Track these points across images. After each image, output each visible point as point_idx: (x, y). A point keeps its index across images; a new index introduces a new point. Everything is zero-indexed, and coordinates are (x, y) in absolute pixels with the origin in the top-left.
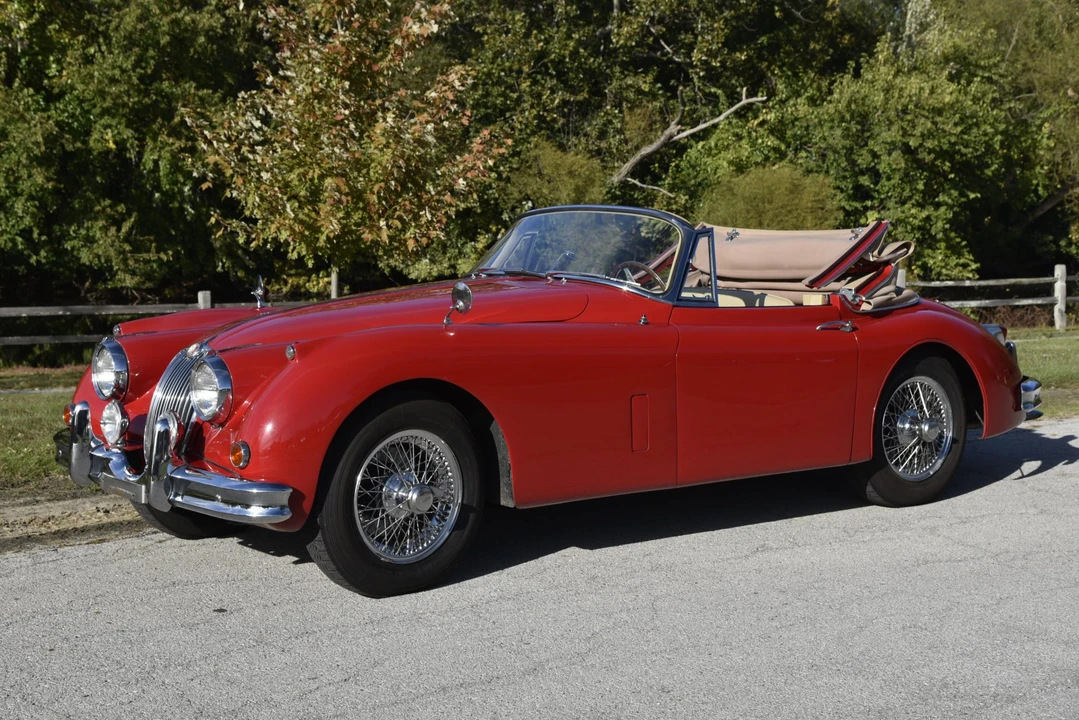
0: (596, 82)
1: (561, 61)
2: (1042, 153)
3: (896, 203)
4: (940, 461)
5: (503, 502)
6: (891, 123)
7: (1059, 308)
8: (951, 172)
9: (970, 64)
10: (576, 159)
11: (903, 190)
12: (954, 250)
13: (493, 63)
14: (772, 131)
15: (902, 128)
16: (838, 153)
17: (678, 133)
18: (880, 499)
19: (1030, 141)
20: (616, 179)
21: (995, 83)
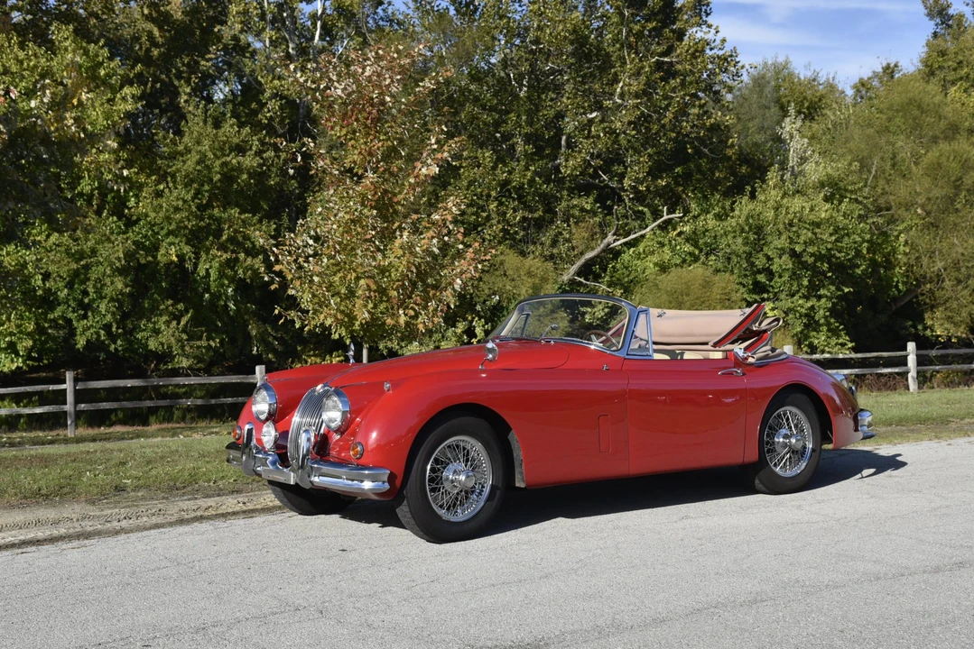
0: (549, 202)
1: (521, 187)
2: (900, 257)
3: (787, 295)
4: (805, 464)
5: (517, 485)
6: (780, 234)
7: (912, 374)
8: (829, 272)
9: (840, 188)
10: (533, 263)
11: (792, 285)
12: (834, 332)
13: (467, 190)
14: (687, 240)
15: (790, 238)
16: (740, 256)
17: (614, 242)
18: (764, 489)
19: (890, 248)
20: (566, 278)
21: (860, 203)
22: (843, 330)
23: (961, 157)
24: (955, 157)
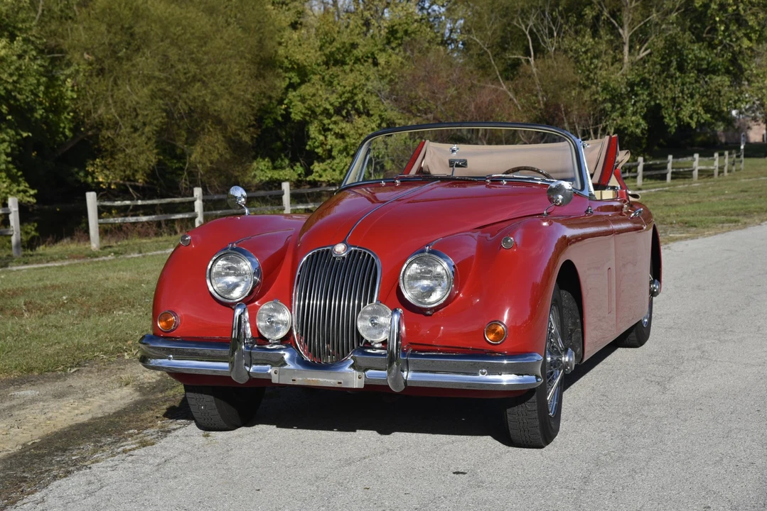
2: (67, 102)
7: (199, 220)
8: (9, 114)
9: (8, 25)
12: (14, 179)
19: (58, 92)
21: (33, 43)
22: (21, 176)
23: (132, 4)
24: (126, 4)
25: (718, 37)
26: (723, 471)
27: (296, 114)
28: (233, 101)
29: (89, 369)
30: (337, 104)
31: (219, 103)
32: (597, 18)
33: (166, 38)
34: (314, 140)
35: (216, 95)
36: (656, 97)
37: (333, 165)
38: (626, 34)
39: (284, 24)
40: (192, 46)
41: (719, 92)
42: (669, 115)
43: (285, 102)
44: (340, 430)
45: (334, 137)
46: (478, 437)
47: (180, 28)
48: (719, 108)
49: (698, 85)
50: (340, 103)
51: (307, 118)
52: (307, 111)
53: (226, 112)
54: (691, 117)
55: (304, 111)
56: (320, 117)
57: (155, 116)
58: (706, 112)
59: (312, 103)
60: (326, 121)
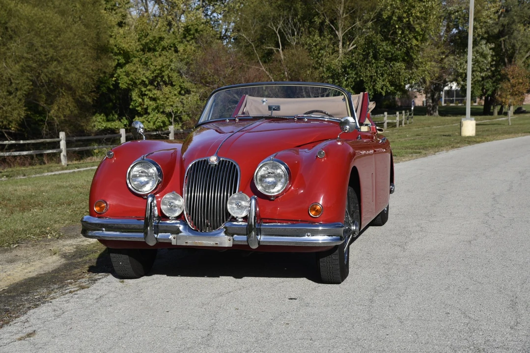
25: (397, 38)
26: (451, 293)
27: (123, 84)
28: (80, 74)
29: (25, 245)
30: (151, 78)
31: (70, 76)
32: (322, 23)
33: (33, 30)
34: (135, 102)
35: (67, 70)
36: (361, 75)
37: (148, 119)
38: (340, 35)
39: (114, 23)
40: (50, 37)
41: (399, 73)
42: (369, 87)
43: (115, 76)
44: (209, 276)
45: (148, 100)
46: (298, 278)
47: (42, 24)
48: (399, 83)
49: (386, 68)
50: (153, 77)
51: (131, 87)
52: (130, 82)
53: (75, 82)
54: (382, 89)
55: (128, 82)
56: (139, 86)
57: (24, 84)
58: (391, 85)
59: (133, 77)
60: (143, 89)
